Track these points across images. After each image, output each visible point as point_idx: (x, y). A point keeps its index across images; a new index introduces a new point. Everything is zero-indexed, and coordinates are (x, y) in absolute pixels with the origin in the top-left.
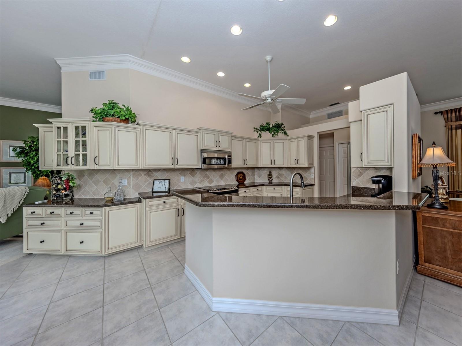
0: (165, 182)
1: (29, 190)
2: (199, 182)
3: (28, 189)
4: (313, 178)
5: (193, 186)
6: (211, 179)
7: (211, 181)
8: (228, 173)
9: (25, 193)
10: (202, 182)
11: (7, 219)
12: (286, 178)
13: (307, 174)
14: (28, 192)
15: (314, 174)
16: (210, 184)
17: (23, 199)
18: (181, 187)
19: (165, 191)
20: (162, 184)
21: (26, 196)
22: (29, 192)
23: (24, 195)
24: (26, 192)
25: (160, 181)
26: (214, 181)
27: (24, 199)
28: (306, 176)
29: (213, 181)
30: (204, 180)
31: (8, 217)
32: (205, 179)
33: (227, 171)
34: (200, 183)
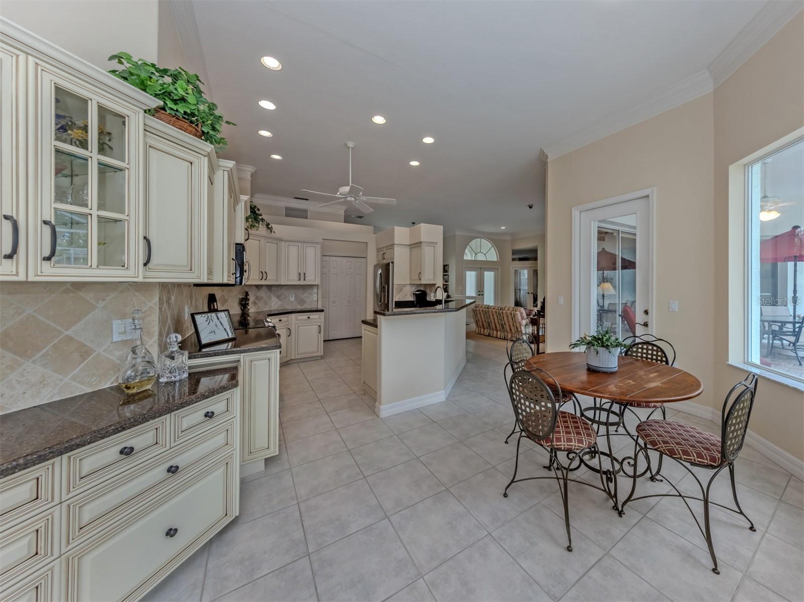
0: (219, 318)
4: (316, 299)
12: (266, 303)
13: (305, 295)
15: (316, 295)
19: (227, 337)
20: (214, 323)
25: (208, 317)
28: (304, 298)
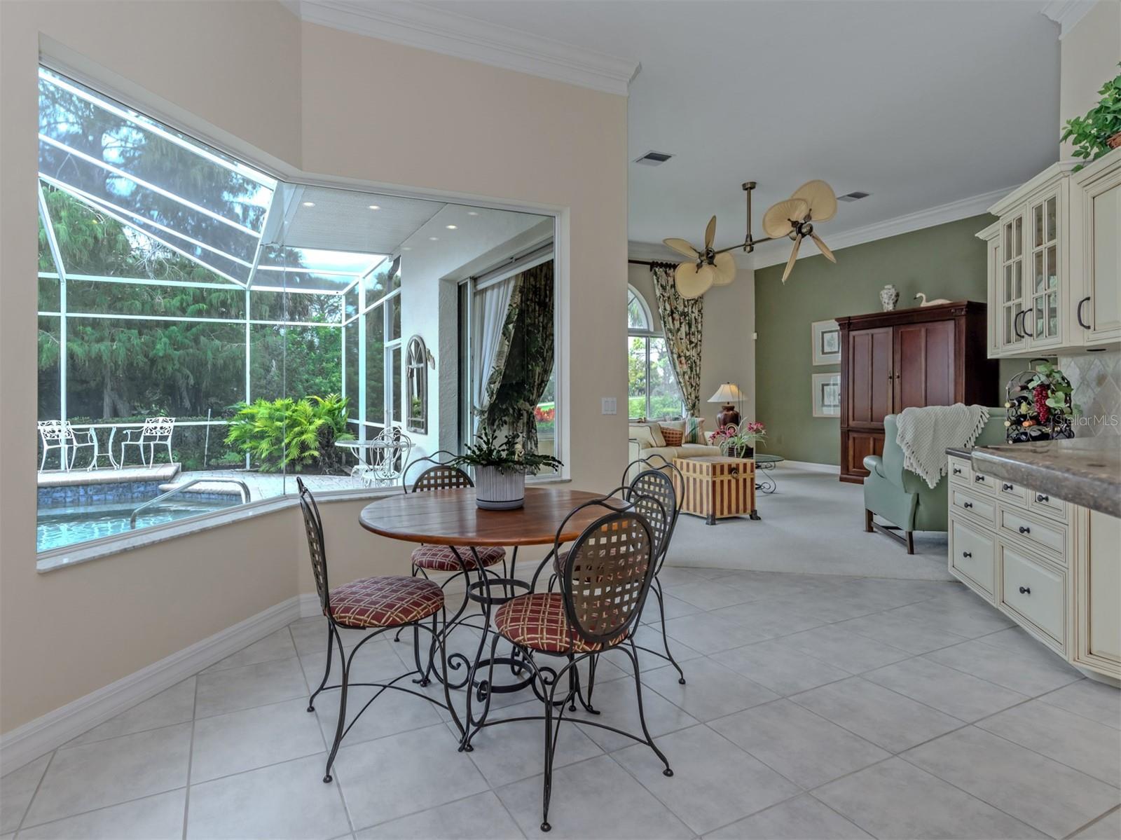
1: (988, 416)
3: (986, 414)
9: (978, 423)
11: (939, 480)
14: (986, 421)
17: (974, 437)
21: (980, 431)
22: (987, 423)
23: (975, 427)
24: (981, 421)
27: (976, 438)
31: (941, 476)
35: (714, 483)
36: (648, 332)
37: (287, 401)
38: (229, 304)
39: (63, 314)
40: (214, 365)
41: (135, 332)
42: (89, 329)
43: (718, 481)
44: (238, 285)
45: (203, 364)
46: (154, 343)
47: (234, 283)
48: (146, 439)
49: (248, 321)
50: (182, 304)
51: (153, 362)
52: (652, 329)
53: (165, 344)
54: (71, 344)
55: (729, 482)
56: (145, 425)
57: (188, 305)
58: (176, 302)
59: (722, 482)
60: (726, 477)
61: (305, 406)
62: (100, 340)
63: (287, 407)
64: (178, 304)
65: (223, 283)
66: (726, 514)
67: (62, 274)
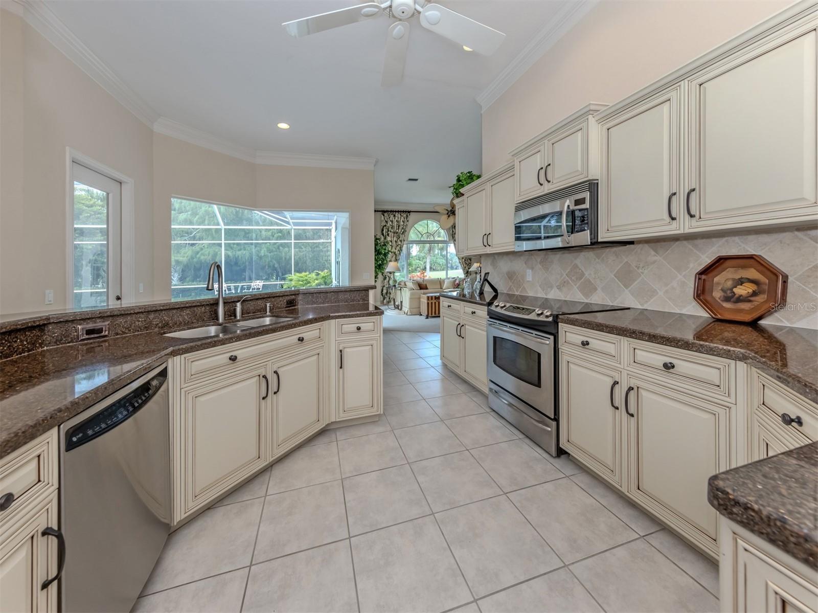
2: (558, 284)
5: (546, 294)
6: (590, 282)
7: (588, 288)
8: (654, 262)
10: (564, 286)
16: (586, 295)
18: (527, 292)
26: (599, 289)
29: (596, 289)
30: (568, 283)
32: (571, 279)
33: (653, 253)
34: (559, 288)
35: (428, 303)
36: (446, 241)
37: (306, 274)
38: (285, 234)
39: (223, 242)
40: (285, 258)
41: (253, 246)
42: (235, 246)
43: (430, 302)
44: (289, 227)
45: (281, 258)
46: (261, 250)
47: (286, 226)
48: (253, 289)
49: (293, 241)
50: (272, 234)
51: (261, 258)
52: (448, 240)
53: (265, 251)
54: (226, 251)
55: (435, 303)
56: (252, 284)
57: (275, 234)
58: (270, 233)
59: (432, 303)
60: (434, 301)
61: (313, 275)
62: (240, 250)
63: (306, 276)
64: (270, 234)
65: (281, 226)
66: (433, 315)
67: (222, 226)
